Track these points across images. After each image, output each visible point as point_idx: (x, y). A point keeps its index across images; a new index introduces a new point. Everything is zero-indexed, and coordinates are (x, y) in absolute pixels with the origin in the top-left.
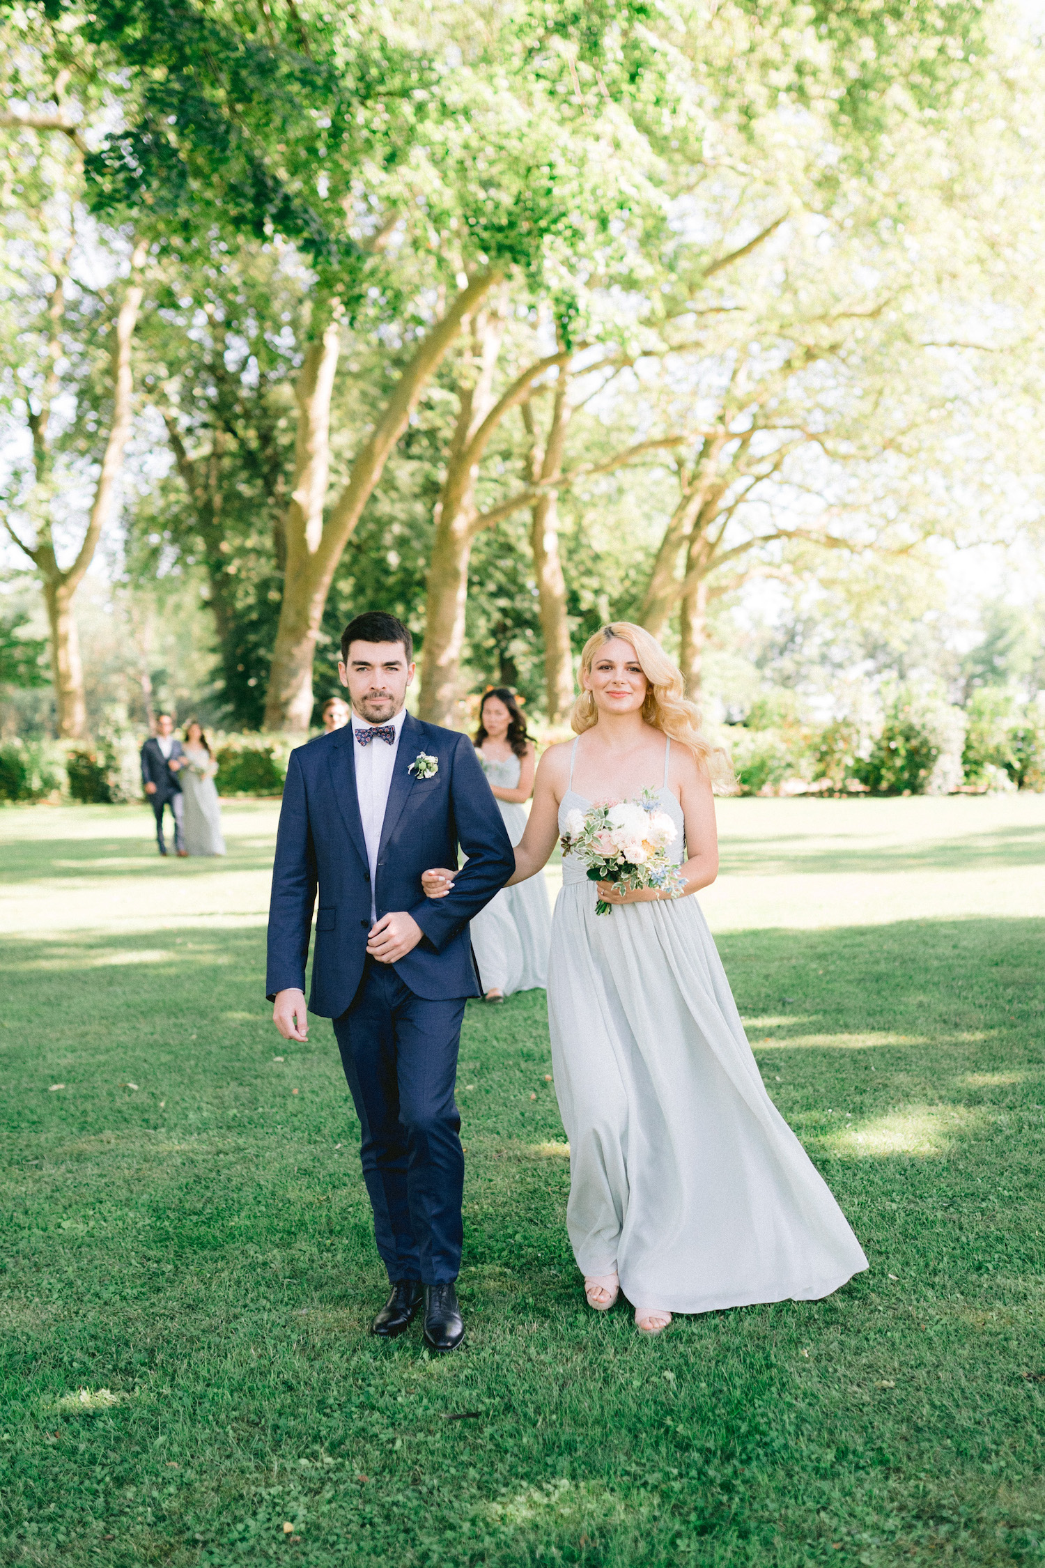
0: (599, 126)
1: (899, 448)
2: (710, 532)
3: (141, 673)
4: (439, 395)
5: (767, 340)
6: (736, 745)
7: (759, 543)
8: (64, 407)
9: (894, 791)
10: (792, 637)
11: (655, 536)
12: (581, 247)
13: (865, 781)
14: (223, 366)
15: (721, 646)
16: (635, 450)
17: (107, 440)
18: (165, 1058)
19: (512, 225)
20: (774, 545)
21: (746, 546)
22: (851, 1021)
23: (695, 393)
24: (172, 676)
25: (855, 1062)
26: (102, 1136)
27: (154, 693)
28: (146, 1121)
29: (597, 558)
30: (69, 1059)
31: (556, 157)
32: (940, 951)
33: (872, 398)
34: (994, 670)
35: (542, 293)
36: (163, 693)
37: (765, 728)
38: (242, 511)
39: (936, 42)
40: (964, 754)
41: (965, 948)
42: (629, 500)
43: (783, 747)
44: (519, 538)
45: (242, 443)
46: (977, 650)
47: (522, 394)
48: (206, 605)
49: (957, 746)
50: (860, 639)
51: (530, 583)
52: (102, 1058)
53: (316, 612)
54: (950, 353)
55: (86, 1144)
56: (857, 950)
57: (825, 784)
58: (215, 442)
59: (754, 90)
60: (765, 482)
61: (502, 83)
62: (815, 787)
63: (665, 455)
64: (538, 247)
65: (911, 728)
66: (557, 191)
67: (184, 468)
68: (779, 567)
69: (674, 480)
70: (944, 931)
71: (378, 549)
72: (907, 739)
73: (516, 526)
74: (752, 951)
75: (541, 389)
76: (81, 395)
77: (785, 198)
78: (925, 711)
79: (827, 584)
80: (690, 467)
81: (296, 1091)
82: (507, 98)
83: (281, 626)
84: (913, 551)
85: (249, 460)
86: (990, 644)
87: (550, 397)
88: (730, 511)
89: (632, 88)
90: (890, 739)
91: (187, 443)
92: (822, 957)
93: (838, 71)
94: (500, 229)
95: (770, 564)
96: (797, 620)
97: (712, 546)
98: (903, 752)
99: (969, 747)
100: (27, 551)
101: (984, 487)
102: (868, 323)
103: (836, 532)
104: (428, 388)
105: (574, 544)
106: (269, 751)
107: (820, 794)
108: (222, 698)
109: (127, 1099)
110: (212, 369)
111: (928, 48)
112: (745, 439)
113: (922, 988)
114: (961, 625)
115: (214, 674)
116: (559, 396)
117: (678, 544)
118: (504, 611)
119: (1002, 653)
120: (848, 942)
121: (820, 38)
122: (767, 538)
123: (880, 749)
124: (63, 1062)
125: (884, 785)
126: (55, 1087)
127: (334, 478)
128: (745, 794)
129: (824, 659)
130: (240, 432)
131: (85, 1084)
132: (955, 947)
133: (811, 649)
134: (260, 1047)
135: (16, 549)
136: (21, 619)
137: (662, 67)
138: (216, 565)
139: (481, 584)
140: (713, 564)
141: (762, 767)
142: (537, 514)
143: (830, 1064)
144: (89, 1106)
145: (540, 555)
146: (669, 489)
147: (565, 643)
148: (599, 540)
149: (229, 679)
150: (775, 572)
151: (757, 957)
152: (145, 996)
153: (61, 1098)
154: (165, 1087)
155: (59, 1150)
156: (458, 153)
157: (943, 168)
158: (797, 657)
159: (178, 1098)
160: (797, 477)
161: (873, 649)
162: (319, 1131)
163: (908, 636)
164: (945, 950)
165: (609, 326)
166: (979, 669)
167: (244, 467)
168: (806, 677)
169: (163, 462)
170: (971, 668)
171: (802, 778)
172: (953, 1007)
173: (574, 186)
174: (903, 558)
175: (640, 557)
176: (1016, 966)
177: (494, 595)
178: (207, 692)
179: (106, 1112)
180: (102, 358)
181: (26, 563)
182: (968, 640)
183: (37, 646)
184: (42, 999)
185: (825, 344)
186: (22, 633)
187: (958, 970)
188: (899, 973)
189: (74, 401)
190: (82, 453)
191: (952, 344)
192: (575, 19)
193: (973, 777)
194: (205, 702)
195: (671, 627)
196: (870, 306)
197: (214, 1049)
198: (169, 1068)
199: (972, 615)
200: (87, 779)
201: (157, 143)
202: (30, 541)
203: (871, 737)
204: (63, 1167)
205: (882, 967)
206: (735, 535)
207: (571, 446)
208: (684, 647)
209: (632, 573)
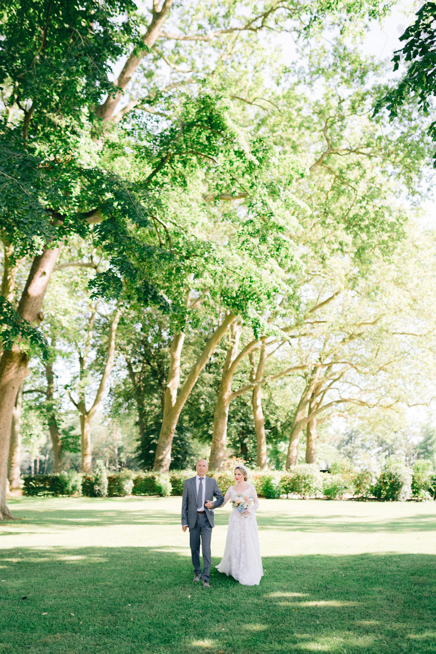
0: (266, 265)
1: (385, 370)
2: (318, 399)
3: (114, 447)
4: (219, 351)
5: (335, 332)
6: (325, 480)
7: (334, 403)
8: (92, 355)
9: (386, 499)
10: (351, 438)
11: (298, 400)
12: (261, 304)
13: (375, 494)
14: (147, 341)
15: (323, 441)
16: (289, 370)
17: (105, 366)
18: (88, 603)
19: (237, 297)
20: (341, 404)
21: (330, 405)
22: (351, 597)
23: (310, 350)
24: (125, 449)
25: (349, 616)
26: (56, 636)
27: (119, 454)
28: (73, 630)
29: (277, 408)
30: (53, 602)
31: (253, 275)
32: (391, 568)
33: (375, 352)
34: (427, 451)
35: (247, 319)
36: (122, 455)
37: (336, 473)
38: (151, 390)
39: (388, 234)
40: (412, 485)
41: (402, 567)
42: (288, 388)
43: (343, 481)
44: (248, 401)
45: (152, 368)
46: (421, 443)
47: (249, 351)
48: (137, 424)
49: (410, 482)
50: (376, 439)
51: (252, 417)
52: (64, 602)
53: (174, 427)
54: (403, 336)
55: (49, 639)
56: (359, 566)
57: (360, 495)
58: (143, 368)
59: (326, 250)
60: (338, 382)
61: (234, 251)
62: (356, 497)
63: (300, 372)
64: (246, 304)
65: (391, 474)
66: (253, 286)
67: (132, 375)
68: (343, 412)
69: (305, 381)
70: (395, 559)
71: (198, 404)
72: (390, 479)
73: (247, 396)
74: (319, 565)
75: (256, 349)
76: (98, 351)
77: (339, 285)
78: (397, 468)
79: (360, 418)
80: (310, 377)
81: (132, 619)
82: (236, 256)
83: (161, 432)
84: (392, 407)
85: (154, 373)
86: (425, 442)
87: (259, 352)
88: (324, 392)
89: (278, 253)
90: (384, 478)
91: (133, 367)
92: (346, 569)
93: (354, 244)
94: (233, 298)
95: (340, 411)
96: (352, 432)
97: (318, 404)
98: (389, 484)
99: (414, 482)
100: (75, 405)
101: (417, 383)
102: (372, 326)
103: (364, 400)
104: (216, 348)
105: (268, 403)
106: (153, 478)
107: (358, 500)
108: (140, 457)
109: (69, 620)
110: (143, 342)
111: (385, 237)
112: (329, 366)
113: (381, 584)
114: (414, 434)
115: (138, 448)
116: (263, 351)
117: (306, 404)
118: (243, 427)
119: (430, 445)
120: (357, 562)
121: (347, 234)
122: (338, 402)
123: (380, 482)
124: (50, 603)
125: (383, 496)
126: (44, 614)
127: (182, 380)
128: (329, 499)
129: (363, 446)
130: (152, 364)
131: (55, 613)
132: (398, 566)
133: (358, 442)
134: (124, 599)
135: (72, 403)
136: (72, 428)
137: (287, 246)
138: (141, 409)
139: (234, 417)
140: (318, 411)
141: (335, 488)
142: (255, 392)
143: (339, 617)
144: (54, 622)
145: (255, 407)
146: (302, 384)
147: (264, 440)
148: (278, 402)
149: (142, 451)
150: (342, 414)
151: (320, 568)
152: (87, 576)
153: (45, 618)
154: (84, 615)
155: (38, 641)
156: (220, 274)
157: (394, 274)
158: (353, 445)
159: (87, 620)
160: (349, 380)
161: (381, 443)
162: (136, 637)
163: (393, 438)
164: (394, 567)
165: (270, 331)
166: (422, 451)
167: (152, 376)
168: (356, 453)
169: (124, 373)
170: (418, 450)
171: (351, 493)
172: (393, 593)
173: (259, 284)
174: (389, 410)
175: (292, 408)
176: (421, 576)
177: (239, 421)
178: (137, 454)
179: (60, 625)
180: (106, 339)
181: (75, 408)
182: (417, 440)
183: (76, 437)
184: (50, 576)
185: (357, 333)
186: (73, 433)
187: (397, 577)
188: (373, 577)
189: (96, 353)
190: (97, 371)
191: (403, 334)
192: (258, 231)
193: (417, 494)
194: (136, 458)
195: (304, 433)
196: (372, 320)
197: (106, 600)
198: (88, 607)
199: (418, 430)
200: (88, 487)
201: (113, 276)
202: (77, 400)
203: (376, 478)
204: (38, 649)
205: (368, 574)
206: (326, 400)
207: (267, 368)
208: (308, 441)
209: (290, 414)
